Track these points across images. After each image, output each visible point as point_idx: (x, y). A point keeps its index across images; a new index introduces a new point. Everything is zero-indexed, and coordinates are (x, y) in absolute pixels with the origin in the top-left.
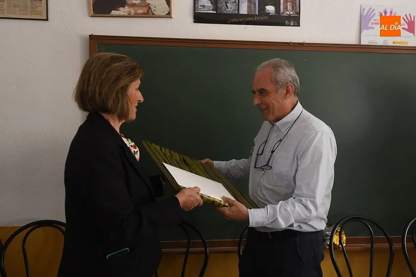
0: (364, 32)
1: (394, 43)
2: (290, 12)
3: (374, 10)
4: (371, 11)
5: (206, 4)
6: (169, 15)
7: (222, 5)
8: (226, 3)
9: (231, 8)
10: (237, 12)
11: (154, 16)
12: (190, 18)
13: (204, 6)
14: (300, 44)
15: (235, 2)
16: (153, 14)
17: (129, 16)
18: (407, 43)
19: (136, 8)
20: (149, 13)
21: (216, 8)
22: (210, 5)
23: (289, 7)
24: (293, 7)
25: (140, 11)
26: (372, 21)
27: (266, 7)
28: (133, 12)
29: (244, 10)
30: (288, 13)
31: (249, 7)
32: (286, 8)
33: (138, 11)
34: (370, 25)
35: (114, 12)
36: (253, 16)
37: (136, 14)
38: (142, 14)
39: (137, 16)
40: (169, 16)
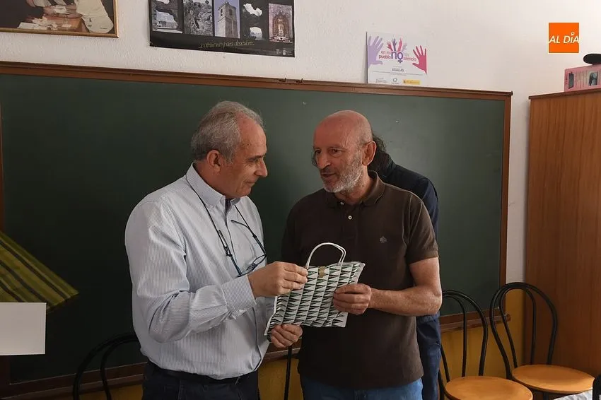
0: (372, 68)
1: (405, 82)
2: (281, 37)
3: (381, 39)
4: (378, 41)
5: (166, 20)
6: (112, 33)
7: (190, 22)
8: (196, 19)
9: (203, 28)
10: (211, 34)
11: (88, 34)
12: (144, 39)
13: (164, 23)
14: (297, 81)
15: (209, 19)
16: (88, 31)
17: (49, 32)
18: (418, 83)
19: (60, 21)
20: (81, 29)
21: (182, 26)
22: (173, 21)
23: (281, 31)
24: (284, 30)
25: (67, 26)
26: (380, 54)
27: (251, 29)
28: (55, 26)
29: (221, 32)
30: (279, 38)
31: (227, 28)
32: (276, 32)
33: (64, 26)
34: (378, 59)
35: (23, 25)
36: (235, 40)
37: (59, 30)
38: (71, 30)
39: (62, 32)
40: (113, 35)
